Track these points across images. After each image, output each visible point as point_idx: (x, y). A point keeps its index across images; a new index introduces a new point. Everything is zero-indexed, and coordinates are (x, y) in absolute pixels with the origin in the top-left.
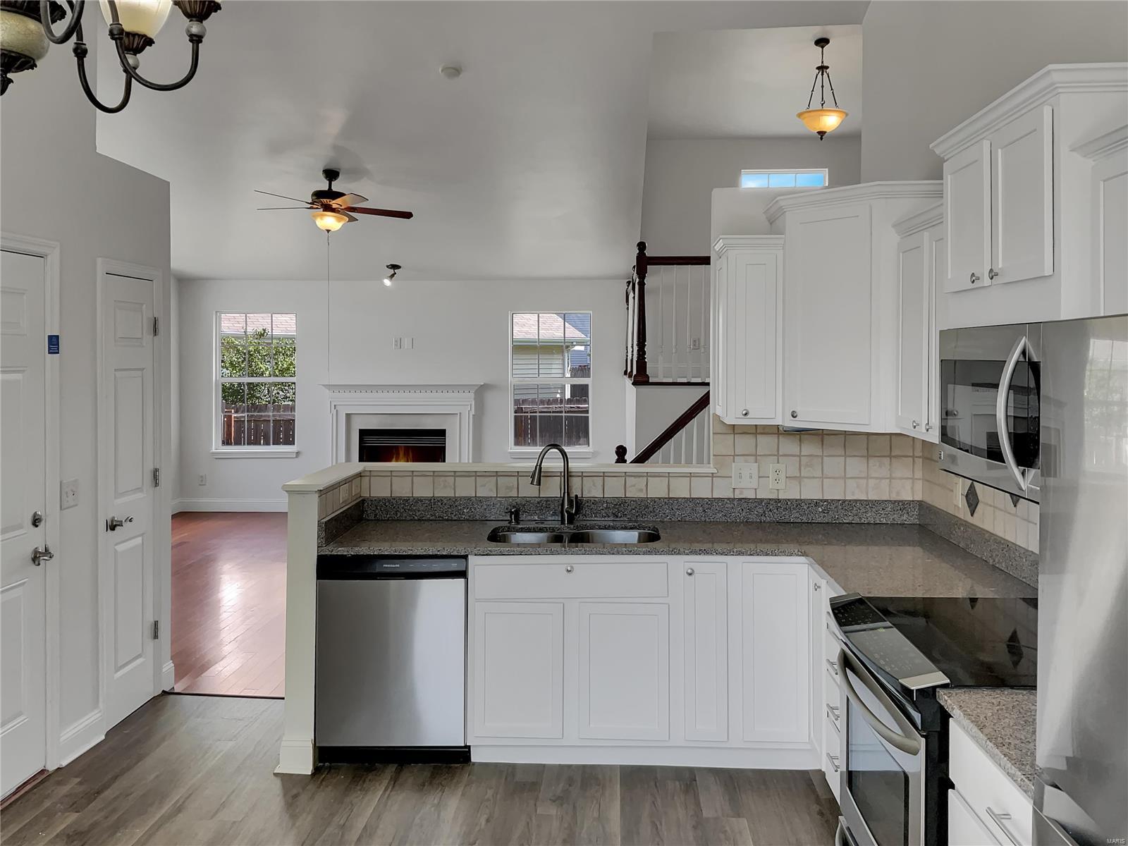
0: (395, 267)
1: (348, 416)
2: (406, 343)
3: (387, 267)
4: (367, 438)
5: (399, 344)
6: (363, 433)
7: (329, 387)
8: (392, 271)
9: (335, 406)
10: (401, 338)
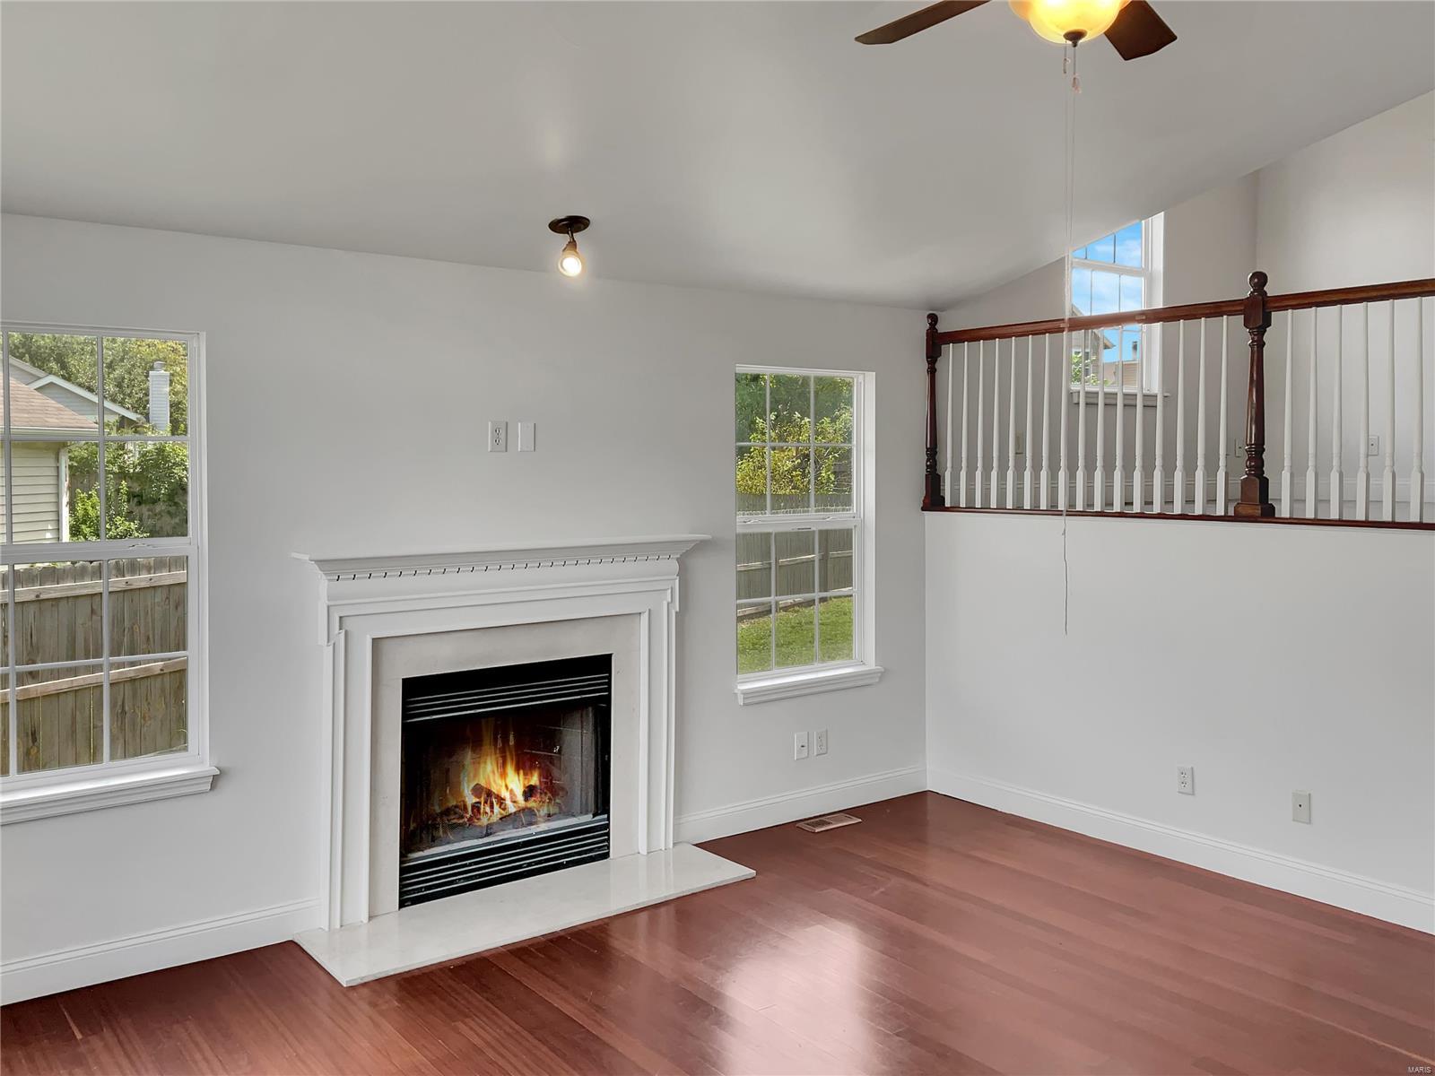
1: (375, 647)
4: (420, 702)
5: (502, 437)
9: (341, 619)
10: (507, 423)
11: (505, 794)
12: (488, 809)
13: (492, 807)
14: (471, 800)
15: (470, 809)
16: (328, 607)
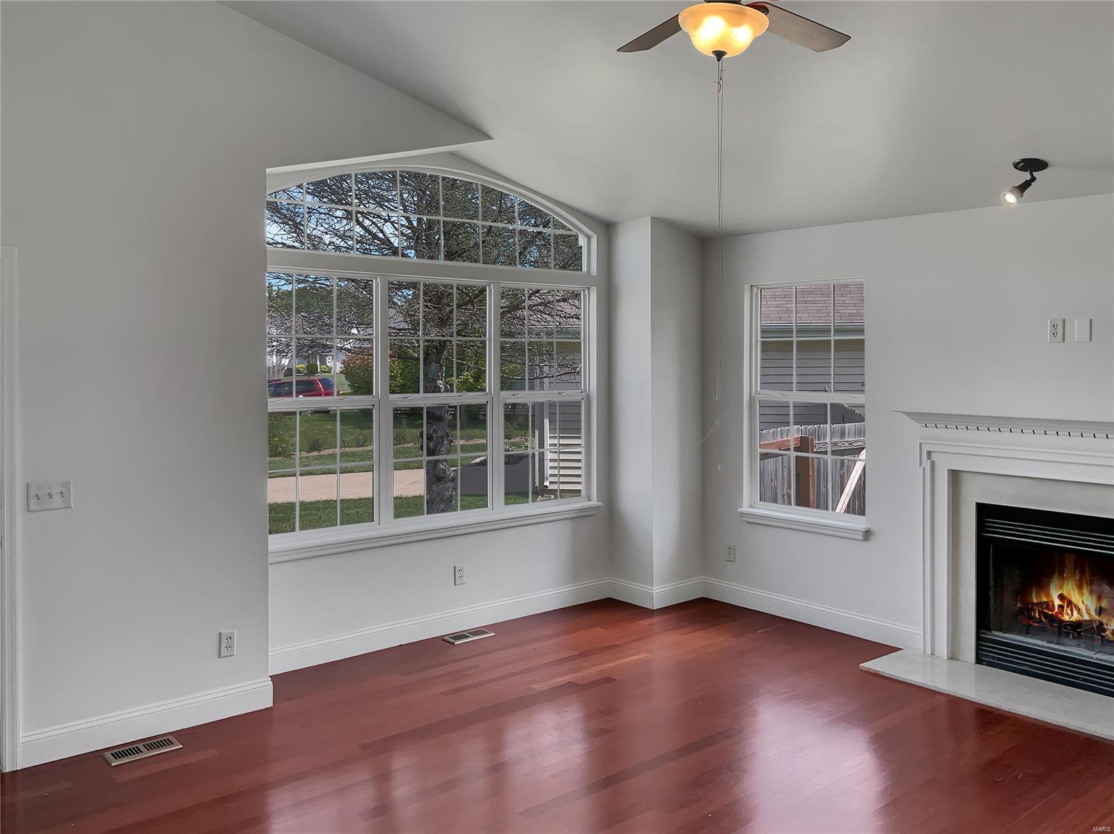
0: (1033, 165)
1: (955, 476)
2: (1077, 330)
3: (1016, 166)
4: (994, 523)
5: (1060, 331)
6: (984, 511)
7: (915, 416)
8: (1026, 176)
9: (929, 453)
10: (1064, 320)
11: (1081, 606)
12: (1069, 612)
13: (1072, 611)
14: (1057, 602)
15: (1056, 607)
16: (920, 444)
